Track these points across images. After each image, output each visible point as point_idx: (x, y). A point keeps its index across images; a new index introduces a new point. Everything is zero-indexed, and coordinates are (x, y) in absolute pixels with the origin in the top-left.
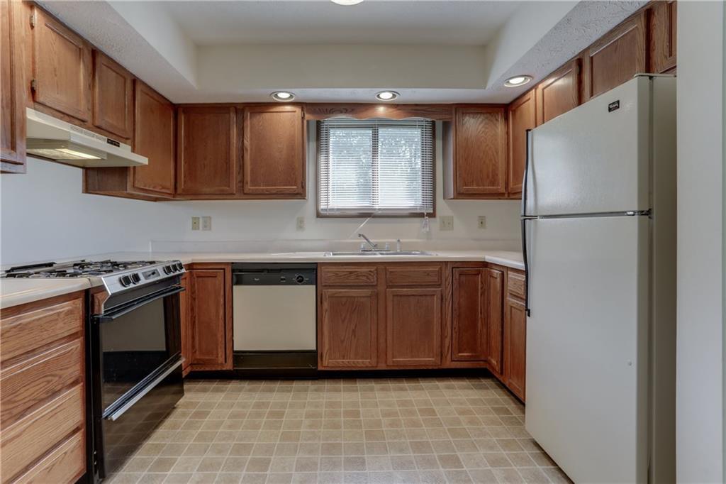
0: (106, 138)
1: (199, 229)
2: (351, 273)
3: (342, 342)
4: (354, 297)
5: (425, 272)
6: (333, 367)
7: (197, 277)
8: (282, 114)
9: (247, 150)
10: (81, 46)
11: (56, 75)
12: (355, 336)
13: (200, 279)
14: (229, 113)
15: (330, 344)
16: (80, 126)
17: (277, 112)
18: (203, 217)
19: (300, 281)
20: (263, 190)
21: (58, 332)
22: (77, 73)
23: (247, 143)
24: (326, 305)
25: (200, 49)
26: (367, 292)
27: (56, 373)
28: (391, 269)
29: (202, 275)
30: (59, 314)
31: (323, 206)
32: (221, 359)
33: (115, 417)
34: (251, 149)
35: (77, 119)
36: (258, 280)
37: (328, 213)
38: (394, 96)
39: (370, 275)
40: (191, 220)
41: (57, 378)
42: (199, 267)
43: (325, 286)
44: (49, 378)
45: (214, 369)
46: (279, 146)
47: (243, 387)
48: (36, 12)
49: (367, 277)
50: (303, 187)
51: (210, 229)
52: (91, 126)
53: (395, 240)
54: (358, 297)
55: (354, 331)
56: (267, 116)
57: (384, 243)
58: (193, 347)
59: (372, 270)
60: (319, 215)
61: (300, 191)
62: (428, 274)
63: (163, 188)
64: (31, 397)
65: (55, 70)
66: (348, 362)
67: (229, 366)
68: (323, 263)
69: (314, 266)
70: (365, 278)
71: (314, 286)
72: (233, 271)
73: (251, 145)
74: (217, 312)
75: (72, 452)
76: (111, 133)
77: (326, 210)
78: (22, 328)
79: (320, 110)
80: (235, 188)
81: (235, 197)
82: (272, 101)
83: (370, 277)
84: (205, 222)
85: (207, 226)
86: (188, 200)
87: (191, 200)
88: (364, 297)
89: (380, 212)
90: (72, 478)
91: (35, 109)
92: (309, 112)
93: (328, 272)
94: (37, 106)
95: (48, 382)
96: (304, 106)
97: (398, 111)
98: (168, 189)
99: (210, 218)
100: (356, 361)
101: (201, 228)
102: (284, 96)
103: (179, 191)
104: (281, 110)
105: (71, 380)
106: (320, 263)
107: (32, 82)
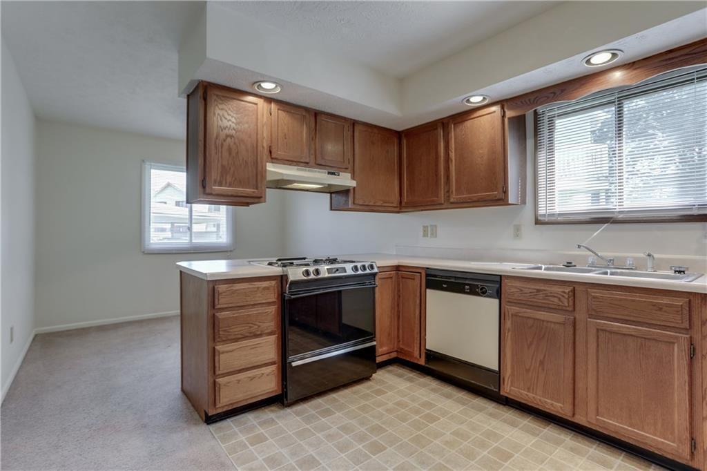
0: (327, 171)
1: (427, 236)
2: (538, 291)
3: (528, 371)
4: (543, 321)
5: (654, 305)
6: (514, 396)
7: (402, 278)
8: (482, 118)
9: (452, 161)
10: (304, 114)
11: (286, 138)
12: (543, 369)
13: (404, 280)
14: (437, 129)
15: (513, 368)
16: (305, 166)
17: (478, 117)
18: (431, 226)
19: (483, 293)
20: (465, 198)
21: (257, 299)
22: (302, 132)
23: (452, 155)
24: (508, 324)
25: (400, 83)
26: (559, 317)
27: (257, 323)
28: (595, 292)
29: (406, 276)
30: (258, 288)
31: (542, 211)
32: (417, 354)
33: (294, 364)
34: (456, 160)
35: (302, 162)
36: (445, 286)
37: (546, 219)
38: (614, 55)
39: (563, 296)
40: (422, 228)
41: (257, 327)
42: (404, 269)
43: (509, 302)
44: (251, 325)
45: (412, 361)
46: (481, 152)
47: (429, 385)
48: (273, 105)
49: (559, 299)
50: (505, 192)
51: (436, 237)
52: (314, 164)
53: (642, 255)
54: (548, 322)
55: (542, 363)
56: (468, 123)
57: (626, 258)
58: (398, 337)
59: (567, 291)
60: (538, 222)
61: (502, 196)
62: (661, 309)
63: (386, 203)
64: (240, 332)
65: (285, 135)
66: (534, 397)
67: (422, 362)
68: (508, 276)
69: (498, 279)
70: (556, 300)
71: (497, 301)
72: (427, 275)
73: (456, 155)
74: (415, 310)
75: (268, 375)
76: (331, 167)
77: (544, 215)
78: (234, 292)
79: (521, 102)
80: (443, 198)
81: (444, 207)
82: (468, 109)
83: (562, 299)
84: (432, 230)
85: (434, 235)
86: (419, 211)
87: (422, 210)
88: (554, 323)
89: (621, 216)
90: (267, 391)
91: (273, 163)
92: (509, 109)
93: (512, 286)
94: (274, 161)
95: (251, 327)
96: (503, 103)
97: (635, 72)
98: (392, 203)
99: (436, 226)
100: (542, 399)
101: (429, 235)
102: (476, 100)
103: (403, 204)
104: (480, 114)
105: (269, 331)
106: (505, 276)
107: (270, 147)
